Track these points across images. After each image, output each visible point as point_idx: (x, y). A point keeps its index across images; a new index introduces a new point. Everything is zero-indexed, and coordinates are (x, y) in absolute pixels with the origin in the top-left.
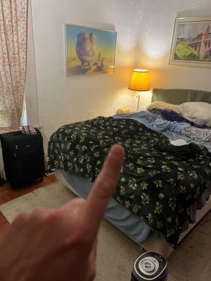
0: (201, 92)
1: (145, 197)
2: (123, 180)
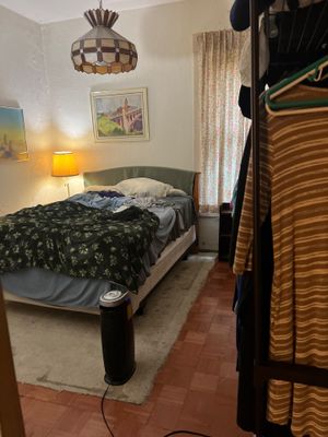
0: (136, 168)
1: (99, 256)
2: (73, 250)
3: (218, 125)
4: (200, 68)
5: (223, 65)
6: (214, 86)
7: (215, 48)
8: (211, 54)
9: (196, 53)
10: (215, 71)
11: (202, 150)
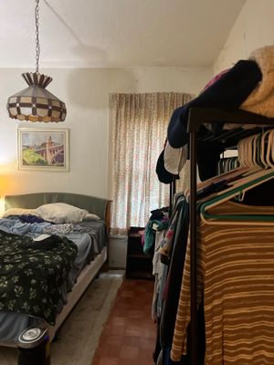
3: (127, 164)
4: (114, 119)
5: (133, 119)
6: (125, 134)
7: (126, 106)
8: (123, 110)
9: (111, 107)
10: (126, 123)
11: (114, 183)
